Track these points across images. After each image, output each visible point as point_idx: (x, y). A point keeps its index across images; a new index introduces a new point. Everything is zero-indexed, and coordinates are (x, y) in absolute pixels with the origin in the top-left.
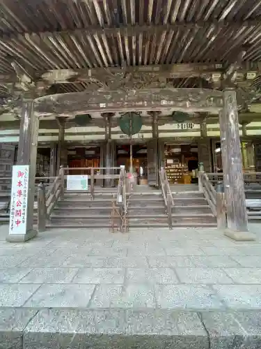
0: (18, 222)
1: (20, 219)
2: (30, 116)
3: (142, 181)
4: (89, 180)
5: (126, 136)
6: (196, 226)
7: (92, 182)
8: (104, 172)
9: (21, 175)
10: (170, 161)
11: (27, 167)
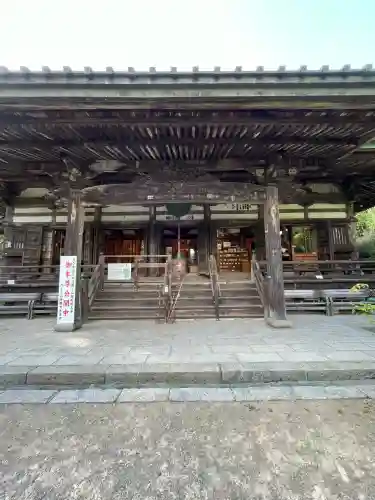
0: (66, 312)
1: (69, 309)
2: (77, 207)
3: (193, 269)
4: (132, 269)
5: (173, 218)
6: (242, 317)
7: (136, 271)
8: (148, 260)
9: (69, 265)
10: (227, 244)
11: (75, 257)
